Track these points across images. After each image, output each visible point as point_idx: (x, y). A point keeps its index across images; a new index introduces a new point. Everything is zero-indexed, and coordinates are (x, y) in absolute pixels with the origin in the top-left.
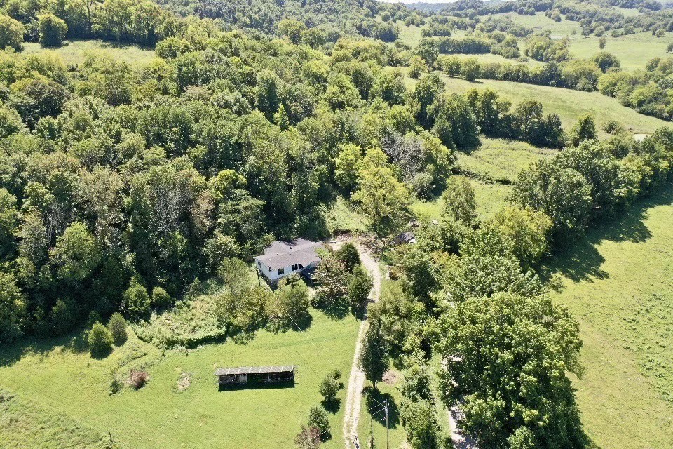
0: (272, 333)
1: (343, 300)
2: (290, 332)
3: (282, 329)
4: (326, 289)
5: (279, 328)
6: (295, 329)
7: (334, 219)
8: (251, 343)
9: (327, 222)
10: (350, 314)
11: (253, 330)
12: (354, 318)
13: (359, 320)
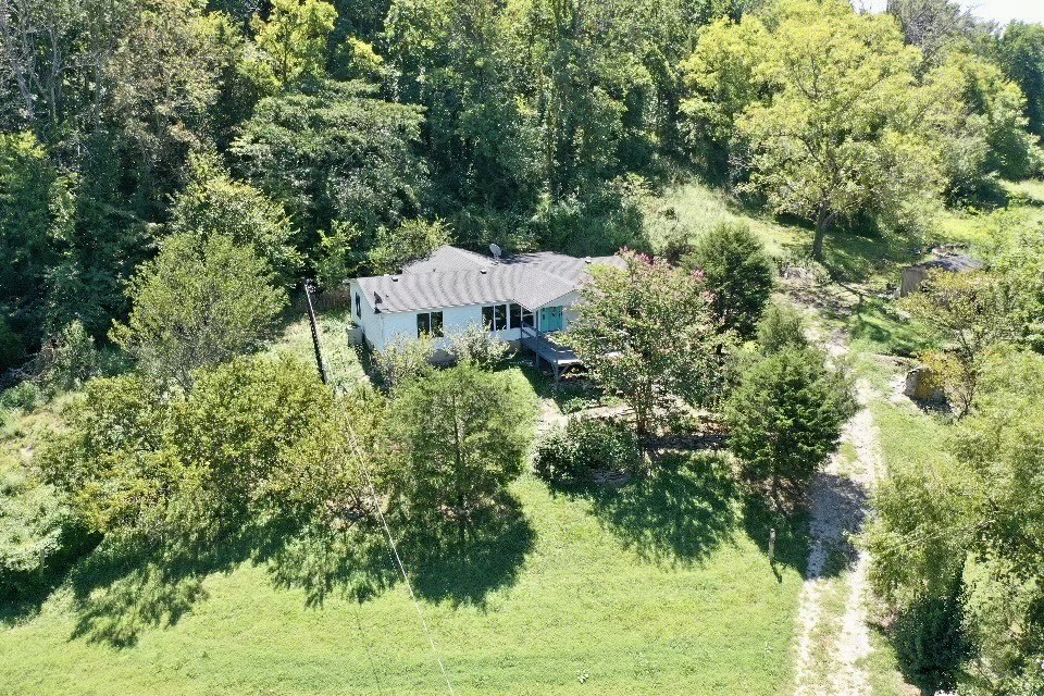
0: (298, 593)
1: (700, 467)
2: (400, 597)
3: (358, 578)
4: (618, 409)
5: (343, 573)
6: (429, 588)
7: (670, 214)
8: (155, 639)
9: (646, 221)
10: (741, 536)
11: (205, 568)
12: (764, 560)
13: (791, 574)
